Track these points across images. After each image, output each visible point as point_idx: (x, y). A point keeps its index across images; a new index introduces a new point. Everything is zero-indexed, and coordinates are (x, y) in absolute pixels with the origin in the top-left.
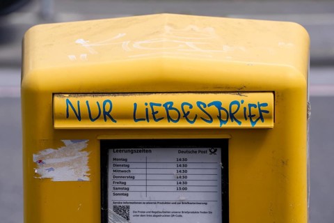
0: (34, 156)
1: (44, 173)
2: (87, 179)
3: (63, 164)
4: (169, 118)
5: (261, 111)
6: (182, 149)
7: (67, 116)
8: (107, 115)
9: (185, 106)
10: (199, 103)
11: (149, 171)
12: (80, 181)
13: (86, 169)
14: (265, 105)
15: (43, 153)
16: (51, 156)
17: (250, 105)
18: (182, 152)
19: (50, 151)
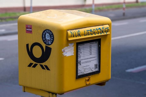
0: (62, 49)
1: (65, 54)
2: (73, 55)
3: (69, 51)
4: (91, 34)
5: (108, 30)
6: (91, 43)
7: (71, 36)
8: (79, 35)
9: (94, 30)
10: (96, 29)
11: (85, 50)
12: (72, 55)
13: (73, 51)
14: (108, 28)
15: (65, 48)
16: (66, 49)
17: (106, 28)
18: (90, 44)
19: (66, 47)
